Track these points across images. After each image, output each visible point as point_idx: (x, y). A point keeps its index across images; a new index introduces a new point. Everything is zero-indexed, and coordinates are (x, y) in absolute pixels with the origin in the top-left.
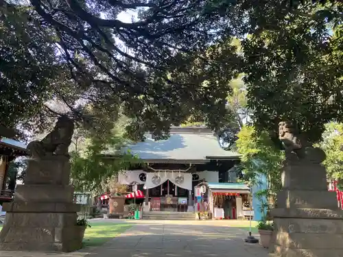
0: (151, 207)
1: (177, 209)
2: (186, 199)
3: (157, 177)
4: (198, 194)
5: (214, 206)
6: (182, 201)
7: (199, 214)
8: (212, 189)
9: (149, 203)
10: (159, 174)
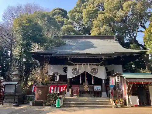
0: (72, 92)
1: (93, 95)
2: (100, 87)
3: (76, 69)
4: (113, 83)
5: (129, 94)
6: (97, 88)
7: (115, 101)
8: (126, 78)
9: (70, 90)
10: (77, 67)
